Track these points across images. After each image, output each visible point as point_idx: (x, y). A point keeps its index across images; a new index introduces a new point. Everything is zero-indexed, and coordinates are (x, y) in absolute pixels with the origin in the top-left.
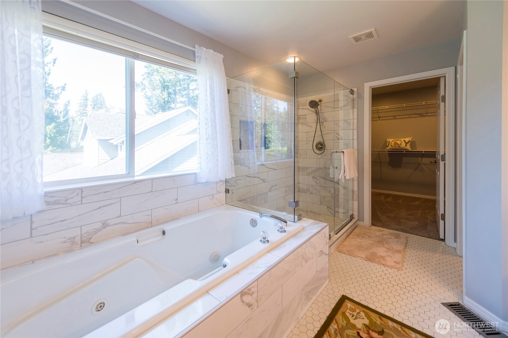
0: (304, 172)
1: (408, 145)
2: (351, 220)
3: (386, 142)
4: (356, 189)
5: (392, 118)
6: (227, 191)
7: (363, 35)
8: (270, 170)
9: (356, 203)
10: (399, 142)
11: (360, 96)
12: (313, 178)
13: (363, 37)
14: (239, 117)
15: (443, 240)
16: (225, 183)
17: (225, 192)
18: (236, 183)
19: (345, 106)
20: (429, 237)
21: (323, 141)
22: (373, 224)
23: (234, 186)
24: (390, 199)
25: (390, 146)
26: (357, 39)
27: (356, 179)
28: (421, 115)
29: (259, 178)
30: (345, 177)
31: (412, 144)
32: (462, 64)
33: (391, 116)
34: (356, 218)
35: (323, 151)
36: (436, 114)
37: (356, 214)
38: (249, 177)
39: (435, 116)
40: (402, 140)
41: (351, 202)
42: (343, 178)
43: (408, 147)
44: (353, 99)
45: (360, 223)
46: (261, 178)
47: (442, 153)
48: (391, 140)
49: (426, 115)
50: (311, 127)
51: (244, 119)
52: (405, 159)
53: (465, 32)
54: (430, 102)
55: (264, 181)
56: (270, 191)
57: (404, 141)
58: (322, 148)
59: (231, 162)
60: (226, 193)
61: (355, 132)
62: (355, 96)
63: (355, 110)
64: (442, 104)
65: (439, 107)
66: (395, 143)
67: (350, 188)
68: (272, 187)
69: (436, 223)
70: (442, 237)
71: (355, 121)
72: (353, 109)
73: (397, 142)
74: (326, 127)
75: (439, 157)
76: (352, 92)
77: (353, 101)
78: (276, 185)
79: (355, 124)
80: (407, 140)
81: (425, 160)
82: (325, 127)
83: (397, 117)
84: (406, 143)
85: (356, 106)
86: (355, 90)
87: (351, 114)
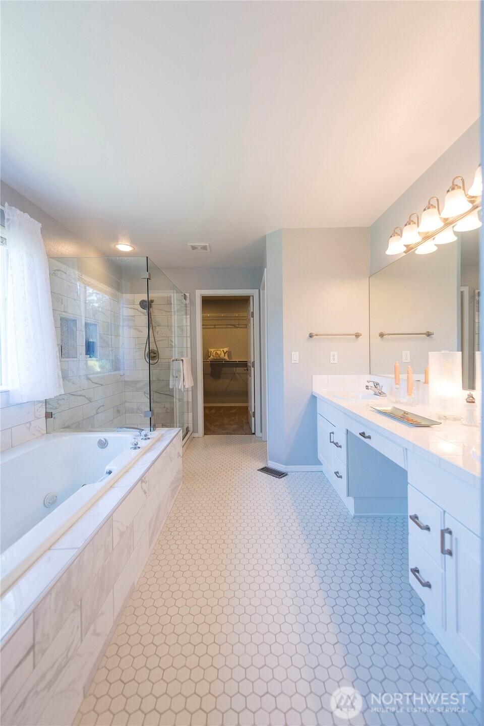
0: (133, 387)
1: (226, 355)
2: (187, 433)
3: (208, 351)
4: (190, 400)
5: (213, 327)
6: (49, 415)
7: (200, 245)
8: (96, 385)
9: (190, 414)
10: (219, 352)
11: (192, 303)
12: (144, 393)
13: (199, 248)
14: (60, 313)
15: (254, 434)
16: (44, 404)
17: (46, 417)
18: (58, 404)
19: (178, 311)
20: (246, 434)
21: (156, 349)
22: (205, 434)
23: (56, 408)
24: (213, 411)
25: (212, 356)
26: (194, 248)
27: (190, 389)
28: (235, 326)
29: (84, 396)
30: (184, 386)
31: (229, 353)
32: (264, 289)
33: (211, 325)
34: (191, 429)
35: (156, 361)
36: (246, 326)
37: (191, 426)
38: (73, 395)
39: (246, 327)
40: (222, 350)
41: (186, 414)
42: (182, 387)
43: (226, 357)
44: (186, 304)
45: (195, 435)
46: (86, 397)
47: (252, 361)
48: (212, 350)
49: (238, 326)
50: (141, 332)
51: (64, 315)
52: (225, 370)
53: (265, 269)
54: (242, 314)
55: (90, 400)
56: (97, 413)
57: (223, 351)
58: (155, 357)
59: (58, 374)
60: (46, 419)
61: (189, 339)
62: (188, 301)
63: (188, 316)
64: (252, 319)
65: (250, 320)
66: (216, 354)
67: (185, 400)
68: (99, 408)
69: (248, 423)
70: (253, 432)
71: (189, 328)
72: (186, 315)
73: (218, 352)
74: (159, 333)
75: (250, 364)
76: (185, 298)
77: (186, 307)
78: (104, 406)
79: (189, 332)
80: (225, 350)
81: (239, 370)
82: (157, 332)
83: (217, 326)
84: (225, 353)
85: (188, 312)
86: (188, 295)
87: (184, 320)
